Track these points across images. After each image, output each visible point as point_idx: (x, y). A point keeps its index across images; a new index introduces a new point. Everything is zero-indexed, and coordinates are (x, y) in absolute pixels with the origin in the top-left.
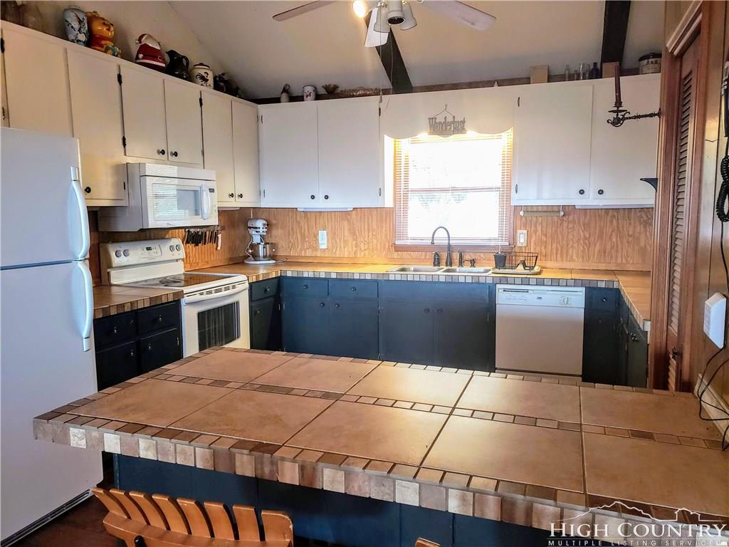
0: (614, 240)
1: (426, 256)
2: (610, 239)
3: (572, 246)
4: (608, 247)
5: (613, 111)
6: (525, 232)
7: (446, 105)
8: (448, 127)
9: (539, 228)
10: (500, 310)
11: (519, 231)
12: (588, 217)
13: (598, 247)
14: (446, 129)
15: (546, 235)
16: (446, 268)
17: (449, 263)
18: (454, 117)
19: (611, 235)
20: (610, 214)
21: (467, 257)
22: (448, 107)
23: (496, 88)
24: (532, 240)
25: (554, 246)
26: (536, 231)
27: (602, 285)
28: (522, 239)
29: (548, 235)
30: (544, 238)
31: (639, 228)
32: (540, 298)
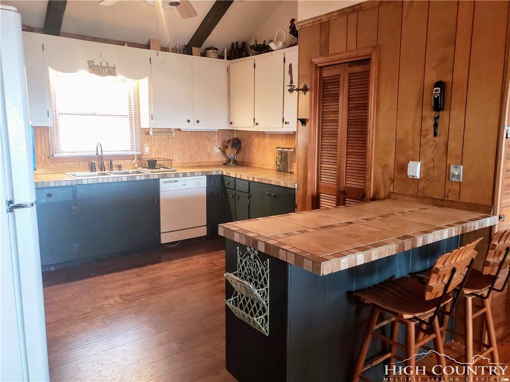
0: (196, 148)
1: (79, 165)
2: (194, 148)
3: (175, 153)
4: (194, 153)
5: (290, 86)
6: (148, 145)
7: (101, 54)
8: (104, 70)
9: (157, 143)
10: (163, 195)
11: (144, 145)
12: (182, 135)
13: (188, 153)
14: (102, 71)
15: (160, 147)
16: (99, 172)
17: (102, 168)
18: (107, 63)
19: (194, 146)
20: (193, 134)
21: (115, 163)
22: (102, 54)
23: (126, 47)
24: (153, 151)
25: (166, 153)
26: (155, 145)
27: (214, 173)
28: (147, 150)
29: (162, 147)
30: (160, 149)
31: (207, 142)
32: (185, 184)
